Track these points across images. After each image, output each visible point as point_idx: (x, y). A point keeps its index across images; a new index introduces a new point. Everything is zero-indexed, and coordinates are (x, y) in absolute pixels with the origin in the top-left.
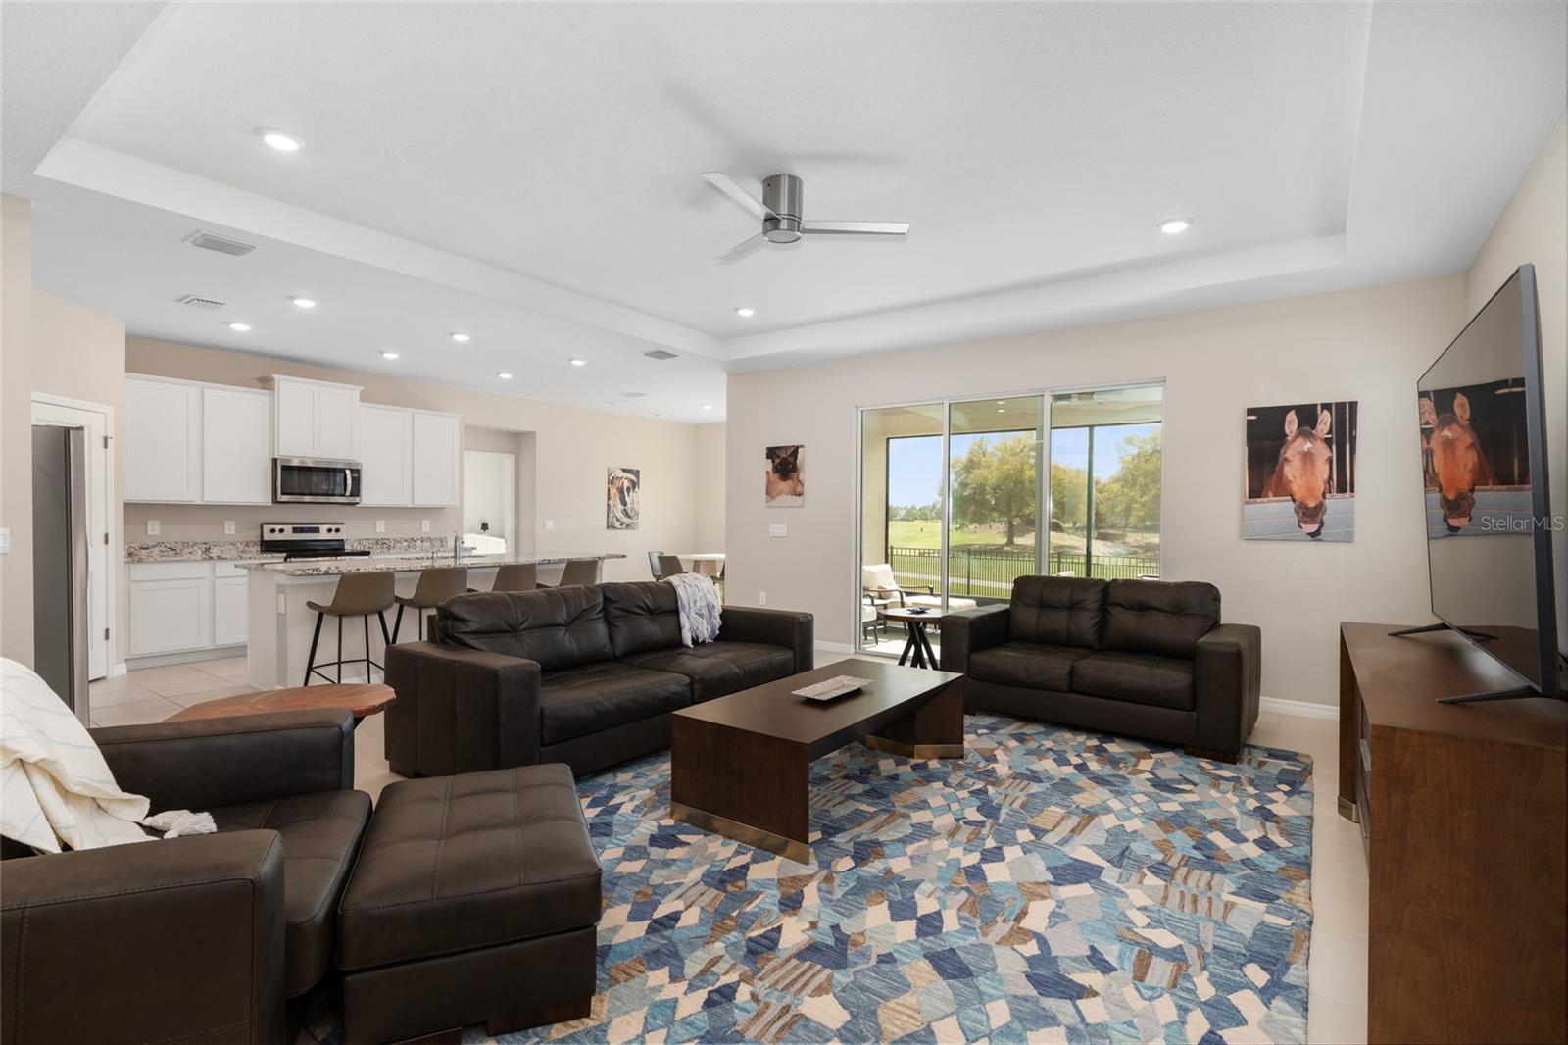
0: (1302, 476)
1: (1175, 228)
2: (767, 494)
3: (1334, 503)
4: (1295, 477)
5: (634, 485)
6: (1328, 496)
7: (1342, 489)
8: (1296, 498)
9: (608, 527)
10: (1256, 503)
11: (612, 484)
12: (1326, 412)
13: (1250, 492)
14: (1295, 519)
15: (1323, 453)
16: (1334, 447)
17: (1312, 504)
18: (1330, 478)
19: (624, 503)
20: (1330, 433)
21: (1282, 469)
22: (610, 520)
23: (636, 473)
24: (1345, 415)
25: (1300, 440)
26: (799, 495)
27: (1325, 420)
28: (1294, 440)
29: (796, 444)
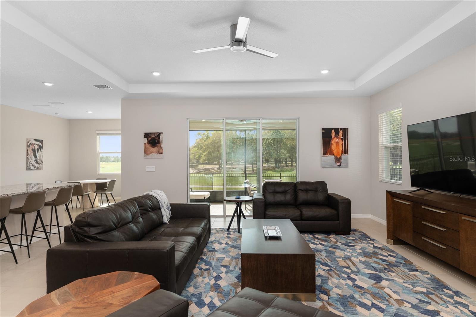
0: (336, 149)
1: (325, 72)
2: (144, 153)
3: (344, 156)
4: (334, 149)
5: (41, 148)
6: (342, 154)
7: (345, 153)
8: (335, 155)
9: (27, 169)
10: (325, 156)
11: (29, 146)
12: (341, 131)
13: (323, 153)
14: (335, 161)
15: (341, 142)
16: (343, 141)
17: (339, 157)
18: (343, 149)
19: (36, 157)
20: (342, 137)
21: (331, 147)
22: (28, 165)
23: (42, 142)
24: (346, 131)
25: (335, 138)
26: (162, 153)
27: (341, 132)
28: (334, 138)
29: (159, 132)
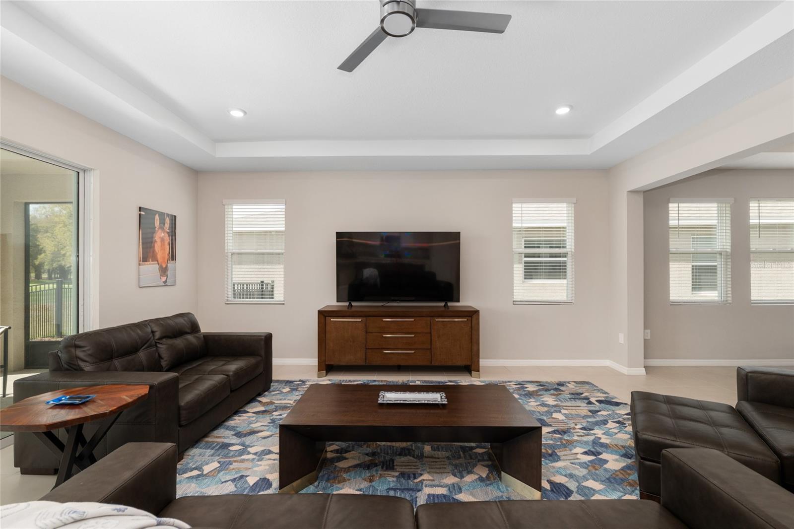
0: (161, 250)
4: (158, 251)
6: (169, 262)
7: (173, 260)
8: (159, 262)
10: (145, 265)
12: (168, 218)
13: (142, 258)
15: (167, 240)
17: (164, 266)
21: (154, 247)
25: (160, 231)
27: (167, 221)
28: (158, 231)
